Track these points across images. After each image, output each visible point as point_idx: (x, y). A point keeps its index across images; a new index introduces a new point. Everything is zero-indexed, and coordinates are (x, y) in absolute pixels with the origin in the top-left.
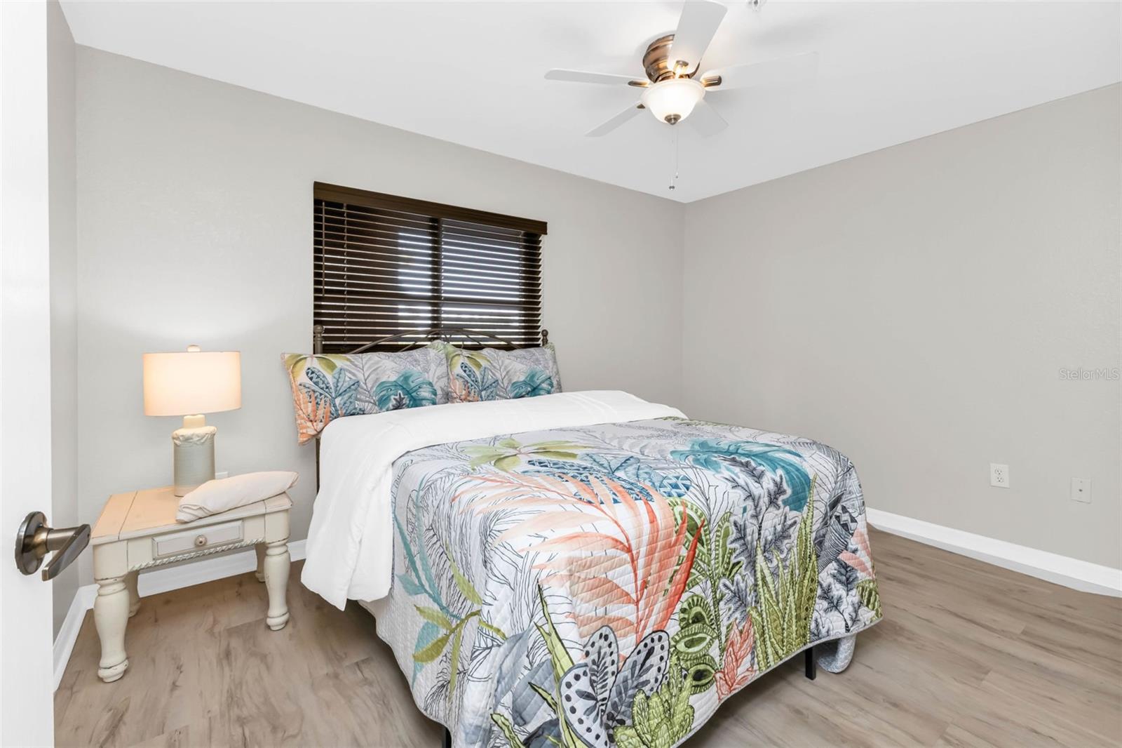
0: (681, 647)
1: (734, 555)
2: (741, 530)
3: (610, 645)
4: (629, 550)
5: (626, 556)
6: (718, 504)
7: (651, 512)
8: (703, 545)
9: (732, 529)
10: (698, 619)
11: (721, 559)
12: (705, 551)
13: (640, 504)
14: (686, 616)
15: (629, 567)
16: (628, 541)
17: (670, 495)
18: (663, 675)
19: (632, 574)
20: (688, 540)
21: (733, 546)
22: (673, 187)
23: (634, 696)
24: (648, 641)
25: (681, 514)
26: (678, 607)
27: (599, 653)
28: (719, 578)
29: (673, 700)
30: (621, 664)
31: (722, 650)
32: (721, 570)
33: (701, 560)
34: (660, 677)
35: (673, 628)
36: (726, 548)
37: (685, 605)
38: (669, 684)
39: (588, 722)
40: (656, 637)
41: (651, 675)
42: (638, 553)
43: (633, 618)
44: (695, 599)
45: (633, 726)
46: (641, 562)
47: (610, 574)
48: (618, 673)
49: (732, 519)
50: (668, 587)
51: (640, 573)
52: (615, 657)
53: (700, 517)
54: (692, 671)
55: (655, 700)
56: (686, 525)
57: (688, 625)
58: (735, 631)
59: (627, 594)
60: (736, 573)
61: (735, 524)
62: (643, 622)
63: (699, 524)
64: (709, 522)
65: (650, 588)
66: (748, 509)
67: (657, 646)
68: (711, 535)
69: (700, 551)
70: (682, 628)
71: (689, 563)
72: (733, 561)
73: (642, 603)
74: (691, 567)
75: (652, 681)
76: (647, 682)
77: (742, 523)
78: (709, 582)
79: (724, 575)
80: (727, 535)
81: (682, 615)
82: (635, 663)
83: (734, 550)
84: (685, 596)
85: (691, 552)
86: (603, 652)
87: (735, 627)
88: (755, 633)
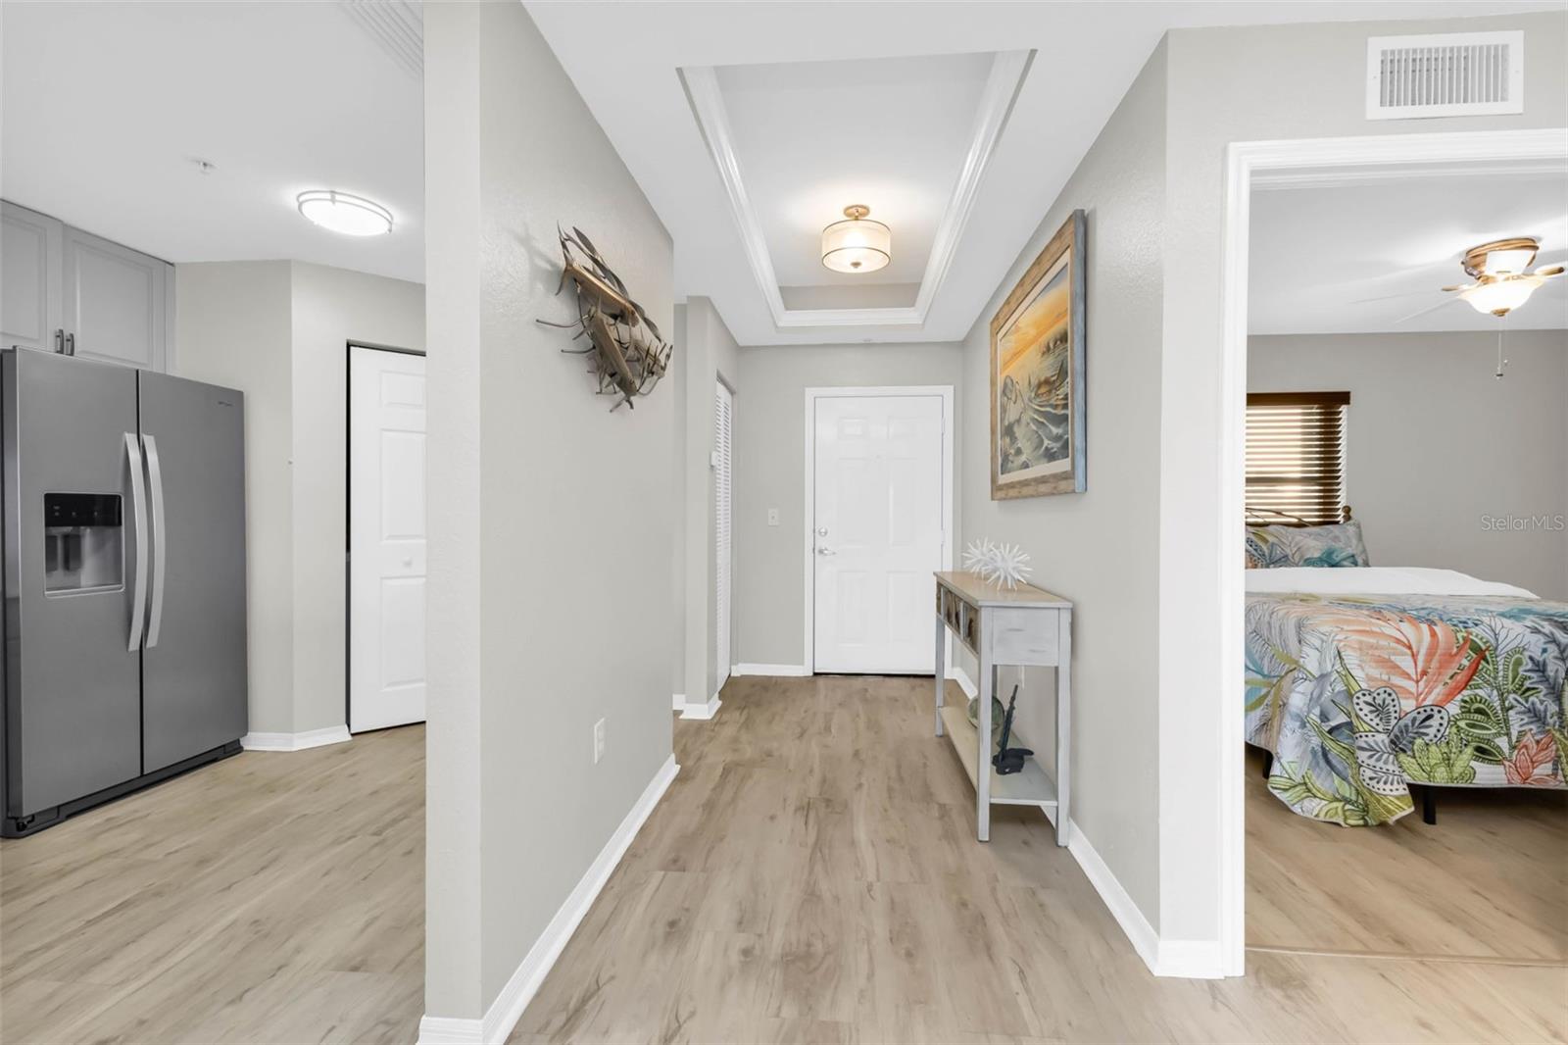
0: (1462, 724)
1: (1529, 681)
2: (1540, 668)
3: (1393, 700)
4: (1410, 647)
5: (1409, 652)
6: (1507, 641)
7: (1433, 634)
8: (1488, 663)
9: (1526, 660)
10: (1479, 711)
11: (1510, 679)
12: (1491, 667)
13: (1424, 627)
14: (1468, 706)
15: (1410, 658)
16: (1409, 641)
17: (1454, 625)
18: (1442, 736)
19: (1413, 664)
20: (1470, 655)
21: (1529, 674)
22: (1501, 375)
23: (1415, 738)
24: (1428, 709)
25: (1464, 638)
26: (1459, 697)
28: (1509, 692)
29: (1453, 755)
30: (1403, 715)
31: (1513, 747)
32: (1511, 687)
33: (1486, 673)
34: (1439, 736)
35: (1454, 708)
36: (1518, 674)
37: (1467, 699)
38: (1448, 743)
39: (1371, 716)
40: (1436, 709)
41: (1432, 731)
42: (1418, 652)
43: (1414, 690)
44: (1478, 698)
45: (1414, 757)
46: (1421, 658)
47: (1393, 658)
48: (1400, 719)
49: (1527, 654)
50: (1449, 681)
51: (1420, 664)
52: (1397, 708)
53: (1485, 643)
54: (1474, 744)
55: (1433, 748)
56: (1468, 645)
57: (1469, 712)
58: (1528, 738)
59: (1408, 674)
60: (1532, 695)
61: (1531, 658)
62: (1422, 696)
63: (1484, 647)
64: (1496, 649)
65: (1429, 676)
66: (1549, 650)
67: (1437, 716)
68: (1498, 659)
69: (1484, 667)
70: (1463, 712)
71: (1471, 672)
72: (1527, 684)
73: (1421, 684)
74: (1473, 674)
75: (1432, 736)
76: (1427, 735)
77: (1541, 659)
78: (1495, 692)
79: (1514, 692)
80: (1518, 663)
81: (1463, 704)
82: (1414, 719)
83: (1530, 678)
84: (1465, 692)
85: (1474, 665)
87: (1529, 734)
88: (1554, 748)
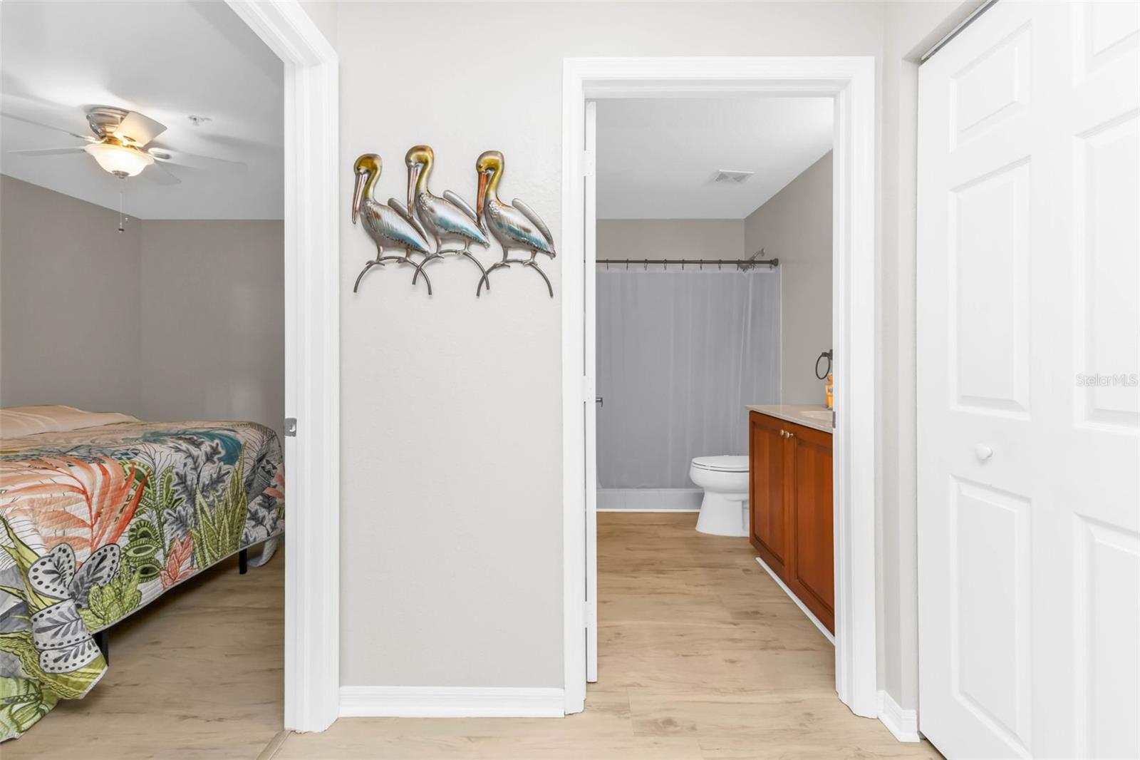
0: (131, 553)
1: (177, 494)
2: (182, 479)
3: (68, 556)
4: (84, 492)
5: (83, 497)
6: (162, 462)
7: (105, 472)
8: (149, 488)
9: (174, 477)
10: (145, 535)
11: (164, 496)
12: (151, 491)
13: (94, 466)
14: (135, 533)
15: (85, 504)
16: (83, 486)
17: (120, 459)
18: (115, 573)
19: (88, 508)
20: (136, 484)
21: (175, 488)
22: (122, 230)
23: (90, 587)
24: (102, 551)
25: (130, 469)
26: (128, 528)
27: (58, 562)
28: (164, 509)
29: (124, 587)
30: (78, 568)
31: (166, 556)
32: (165, 503)
33: (148, 497)
34: (112, 574)
35: (123, 541)
36: (169, 490)
37: (134, 527)
38: (119, 577)
40: (108, 548)
41: (104, 573)
42: (93, 494)
43: (88, 537)
44: (142, 522)
45: (89, 608)
46: (95, 500)
47: (68, 509)
48: (75, 573)
49: (174, 471)
50: (119, 515)
51: (94, 507)
52: (72, 563)
53: (146, 470)
54: (140, 568)
55: (107, 589)
56: (134, 475)
57: (136, 539)
58: (177, 545)
59: (83, 521)
60: (178, 505)
61: (177, 474)
62: (97, 539)
63: (146, 474)
64: (154, 473)
65: (103, 516)
66: (188, 464)
67: (110, 554)
68: (156, 481)
69: (147, 492)
70: (131, 541)
71: (137, 500)
72: (175, 497)
73: (96, 527)
74: (139, 502)
75: (105, 576)
76: (100, 578)
77: (183, 473)
78: (154, 512)
79: (168, 507)
80: (170, 480)
81: (131, 533)
82: (90, 566)
83: (177, 491)
84: (133, 521)
85: (139, 493)
86: (61, 561)
87: (177, 540)
88: (194, 544)
